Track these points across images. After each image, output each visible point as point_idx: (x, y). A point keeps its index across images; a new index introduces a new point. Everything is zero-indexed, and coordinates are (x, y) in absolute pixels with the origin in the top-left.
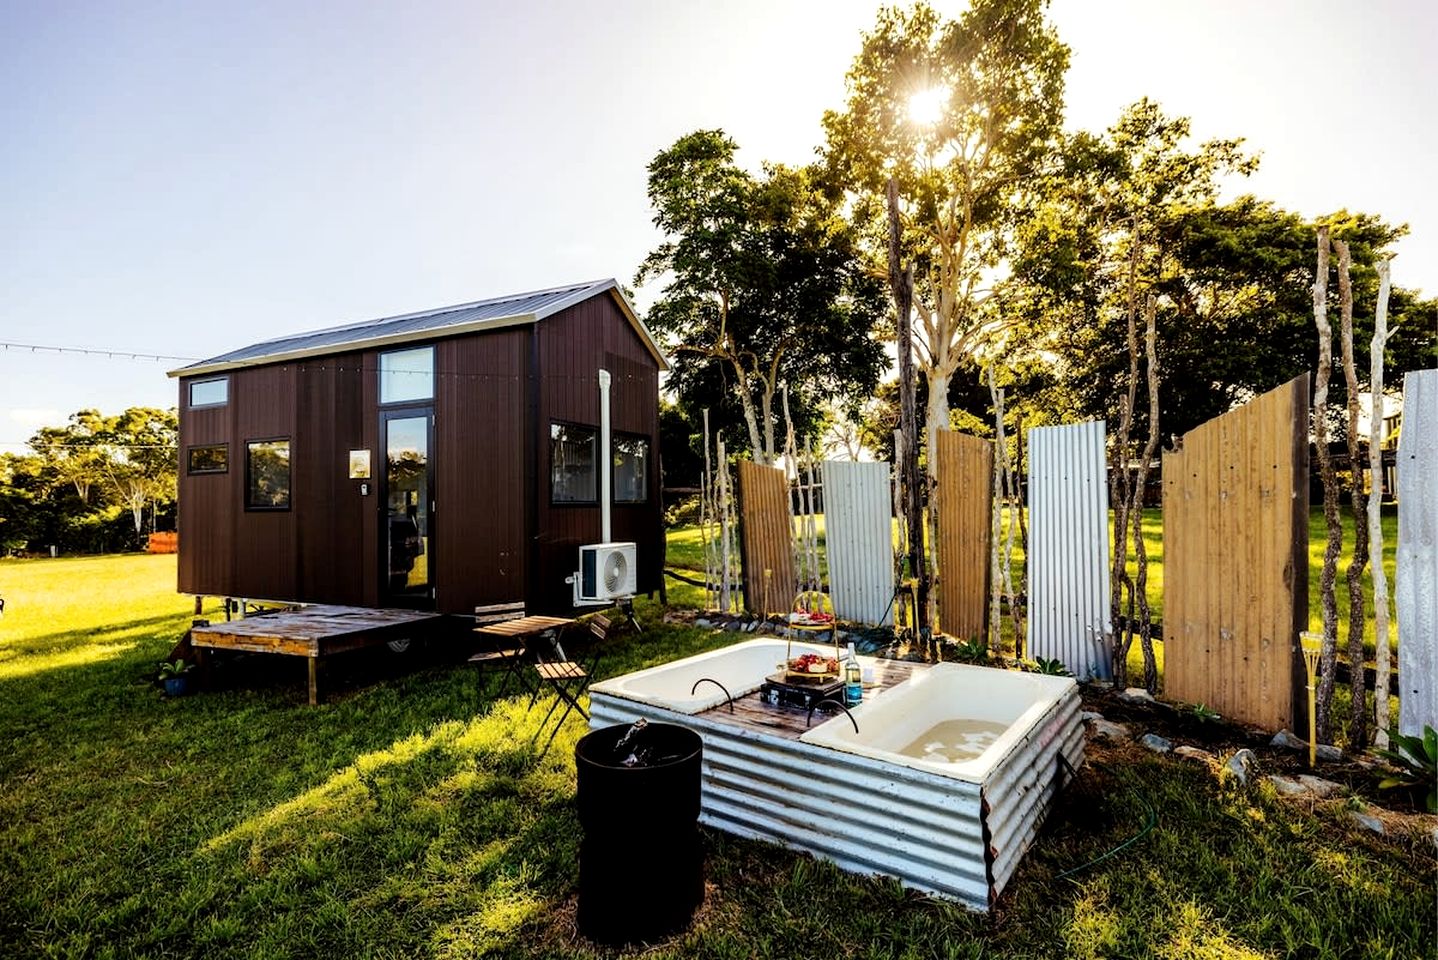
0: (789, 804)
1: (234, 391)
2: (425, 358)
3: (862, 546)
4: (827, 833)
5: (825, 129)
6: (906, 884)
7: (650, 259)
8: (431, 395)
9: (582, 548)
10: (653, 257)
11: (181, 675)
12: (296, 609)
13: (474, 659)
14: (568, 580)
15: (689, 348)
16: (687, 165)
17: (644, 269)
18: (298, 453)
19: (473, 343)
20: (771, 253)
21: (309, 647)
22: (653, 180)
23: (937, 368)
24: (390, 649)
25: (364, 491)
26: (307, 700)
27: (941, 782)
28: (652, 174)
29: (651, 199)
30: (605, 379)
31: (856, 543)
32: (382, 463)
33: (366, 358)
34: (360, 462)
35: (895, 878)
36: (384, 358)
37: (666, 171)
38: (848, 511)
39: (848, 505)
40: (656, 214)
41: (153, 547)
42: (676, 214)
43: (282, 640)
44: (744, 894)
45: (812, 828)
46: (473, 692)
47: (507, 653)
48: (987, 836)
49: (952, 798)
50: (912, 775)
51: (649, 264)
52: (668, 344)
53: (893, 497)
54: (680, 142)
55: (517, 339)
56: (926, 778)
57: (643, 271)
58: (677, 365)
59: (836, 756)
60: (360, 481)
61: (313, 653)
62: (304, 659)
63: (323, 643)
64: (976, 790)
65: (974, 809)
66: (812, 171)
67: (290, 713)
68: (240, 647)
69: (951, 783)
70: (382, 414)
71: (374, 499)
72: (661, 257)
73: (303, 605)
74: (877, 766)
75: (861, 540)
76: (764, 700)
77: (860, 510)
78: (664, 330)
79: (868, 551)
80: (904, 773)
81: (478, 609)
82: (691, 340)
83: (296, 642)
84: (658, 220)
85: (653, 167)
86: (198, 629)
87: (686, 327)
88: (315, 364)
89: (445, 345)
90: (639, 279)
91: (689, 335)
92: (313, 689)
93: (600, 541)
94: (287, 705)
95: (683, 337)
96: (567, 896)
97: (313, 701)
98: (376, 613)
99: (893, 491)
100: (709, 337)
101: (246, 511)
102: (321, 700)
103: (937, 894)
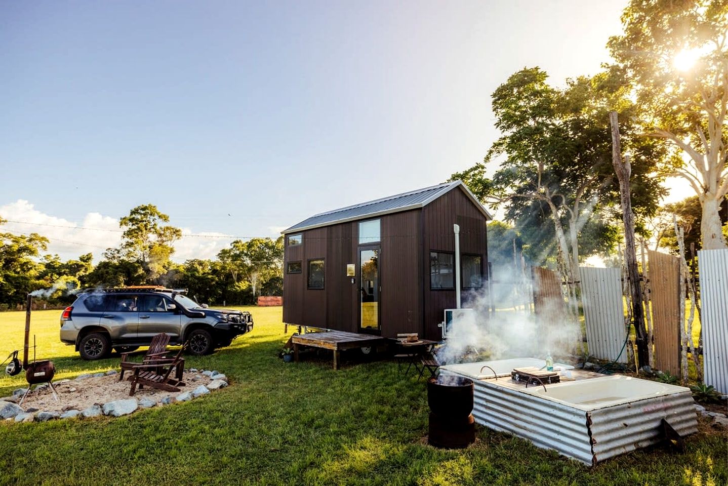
0: (516, 418)
1: (304, 239)
2: (377, 224)
3: (605, 316)
4: (531, 431)
5: (609, 49)
6: (561, 454)
7: (494, 147)
8: (378, 240)
9: (445, 310)
10: (495, 145)
11: (289, 354)
12: (327, 331)
13: (397, 356)
14: (440, 325)
15: (519, 195)
16: (515, 90)
17: (491, 152)
18: (328, 264)
19: (397, 216)
20: (571, 133)
21: (334, 346)
22: (494, 103)
23: (708, 193)
24: (361, 350)
25: (353, 282)
26: (333, 368)
27: (571, 410)
28: (494, 99)
29: (495, 113)
30: (457, 228)
31: (602, 314)
32: (358, 268)
33: (353, 224)
34: (351, 267)
35: (557, 451)
36: (361, 224)
37: (502, 96)
38: (596, 295)
39: (596, 291)
40: (496, 121)
41: (260, 303)
42: (509, 120)
43: (324, 342)
44: (490, 443)
45: (525, 429)
46: (396, 371)
47: (411, 355)
48: (590, 433)
49: (576, 417)
50: (560, 406)
51: (493, 149)
52: (507, 193)
53: (623, 288)
54: (511, 79)
55: (415, 214)
56: (565, 408)
57: (490, 154)
58: (512, 205)
59: (532, 398)
60: (351, 277)
61: (335, 348)
62: (332, 351)
63: (339, 345)
64: (584, 414)
65: (584, 421)
66: (599, 79)
67: (327, 371)
68: (309, 345)
69: (575, 410)
70: (359, 248)
71: (356, 285)
72: (501, 144)
73: (329, 330)
74: (547, 402)
75: (605, 312)
76: (513, 378)
77: (603, 295)
78: (503, 186)
79: (609, 319)
80: (557, 405)
81: (399, 335)
82: (520, 190)
83: (329, 343)
84: (497, 125)
85: (494, 95)
86: (295, 336)
87: (517, 183)
88: (334, 228)
89: (385, 218)
90: (487, 159)
91: (519, 187)
92: (335, 364)
93: (455, 307)
94: (326, 369)
95: (515, 189)
96: (426, 435)
97: (335, 368)
98: (358, 335)
99: (623, 285)
100: (532, 187)
101: (308, 289)
102: (338, 368)
103: (573, 458)
